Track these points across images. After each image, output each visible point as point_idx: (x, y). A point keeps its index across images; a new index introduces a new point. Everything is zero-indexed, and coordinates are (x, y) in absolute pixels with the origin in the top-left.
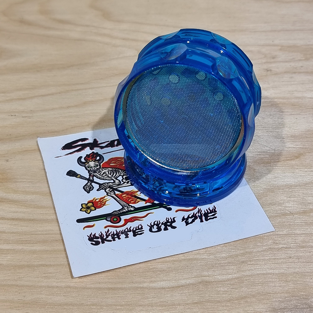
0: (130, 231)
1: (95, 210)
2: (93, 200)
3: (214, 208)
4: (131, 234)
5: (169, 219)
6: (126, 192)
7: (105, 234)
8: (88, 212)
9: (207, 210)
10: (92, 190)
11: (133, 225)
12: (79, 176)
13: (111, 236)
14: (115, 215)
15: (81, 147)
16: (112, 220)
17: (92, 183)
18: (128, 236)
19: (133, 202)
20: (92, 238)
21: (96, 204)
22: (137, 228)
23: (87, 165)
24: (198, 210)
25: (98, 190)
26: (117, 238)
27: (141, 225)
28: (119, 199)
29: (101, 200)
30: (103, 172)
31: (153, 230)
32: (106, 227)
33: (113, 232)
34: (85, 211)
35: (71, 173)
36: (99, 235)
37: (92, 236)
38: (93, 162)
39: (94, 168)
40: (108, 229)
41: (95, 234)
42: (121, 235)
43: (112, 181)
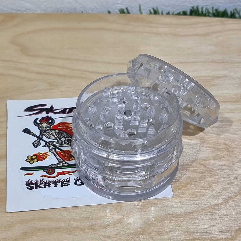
0: (59, 182)
1: (37, 162)
2: (38, 154)
4: (59, 184)
6: (65, 151)
7: (39, 182)
8: (31, 163)
10: (39, 146)
11: (63, 178)
12: (32, 133)
13: (44, 184)
14: (52, 168)
15: (39, 111)
16: (48, 172)
17: (40, 140)
18: (57, 185)
19: (68, 159)
20: (27, 184)
21: (39, 157)
22: (66, 180)
23: (40, 126)
25: (43, 147)
26: (48, 186)
27: (69, 178)
28: (57, 156)
29: (44, 155)
30: (51, 132)
31: (78, 183)
32: (41, 177)
33: (46, 181)
34: (29, 162)
35: (26, 131)
36: (35, 182)
37: (29, 182)
38: (45, 124)
39: (45, 129)
40: (43, 178)
41: (32, 181)
42: (52, 184)
43: (56, 141)
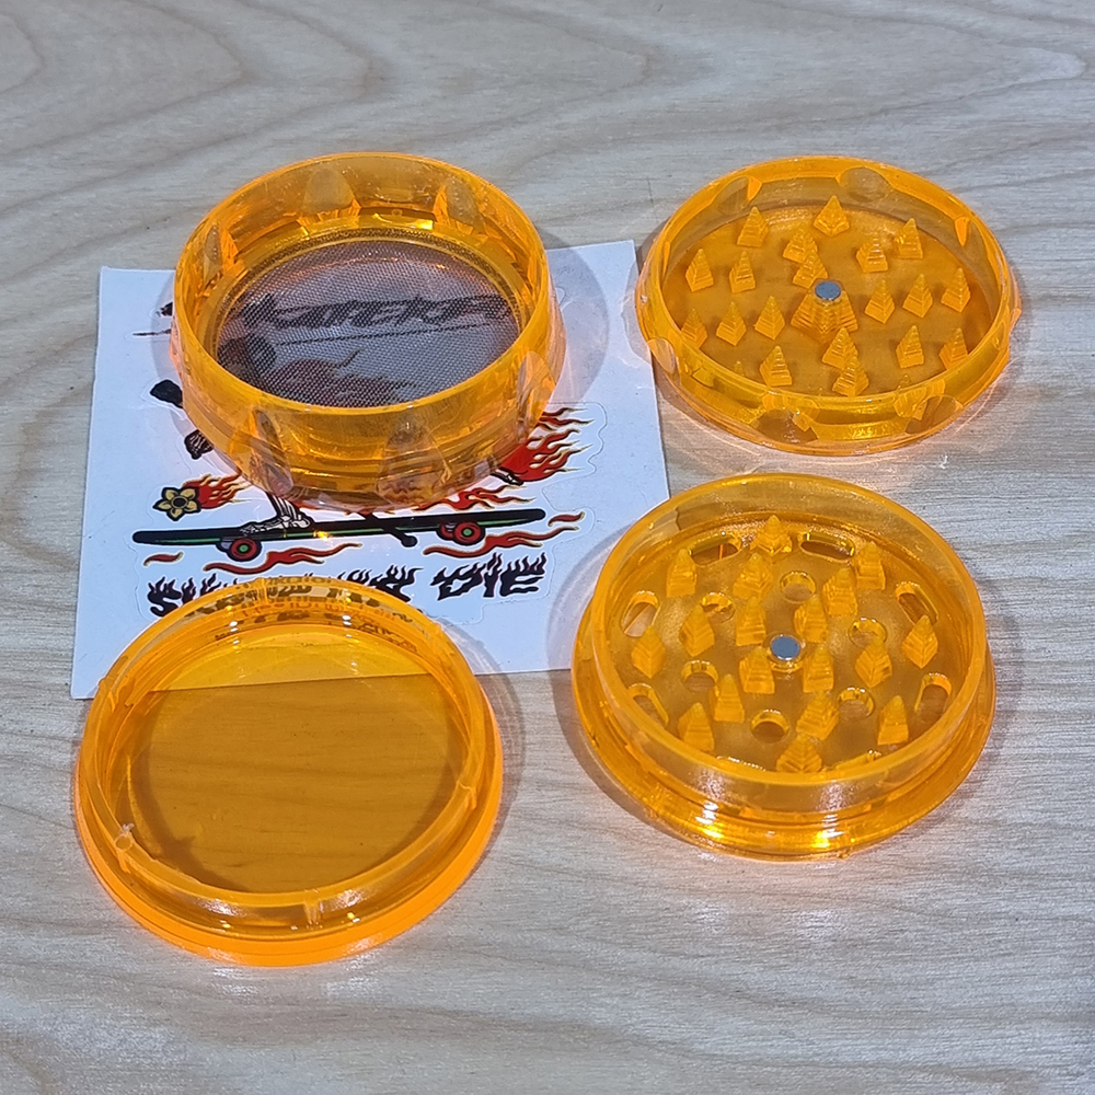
1: (198, 511)
2: (201, 482)
3: (540, 561)
5: (396, 572)
7: (199, 587)
8: (175, 516)
9: (517, 563)
10: (209, 450)
14: (248, 536)
16: (234, 549)
20: (155, 596)
21: (206, 495)
24: (491, 558)
29: (225, 485)
32: (208, 568)
33: (225, 586)
34: (167, 511)
35: (165, 391)
36: (183, 588)
37: (162, 588)
40: (214, 575)
41: (172, 583)
